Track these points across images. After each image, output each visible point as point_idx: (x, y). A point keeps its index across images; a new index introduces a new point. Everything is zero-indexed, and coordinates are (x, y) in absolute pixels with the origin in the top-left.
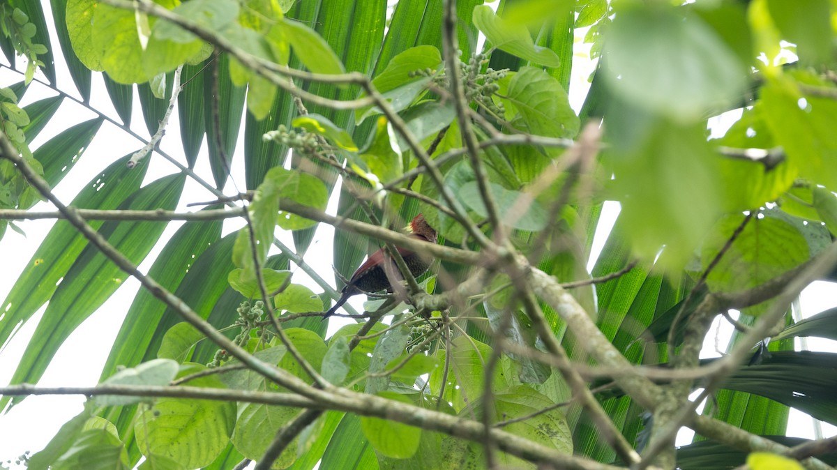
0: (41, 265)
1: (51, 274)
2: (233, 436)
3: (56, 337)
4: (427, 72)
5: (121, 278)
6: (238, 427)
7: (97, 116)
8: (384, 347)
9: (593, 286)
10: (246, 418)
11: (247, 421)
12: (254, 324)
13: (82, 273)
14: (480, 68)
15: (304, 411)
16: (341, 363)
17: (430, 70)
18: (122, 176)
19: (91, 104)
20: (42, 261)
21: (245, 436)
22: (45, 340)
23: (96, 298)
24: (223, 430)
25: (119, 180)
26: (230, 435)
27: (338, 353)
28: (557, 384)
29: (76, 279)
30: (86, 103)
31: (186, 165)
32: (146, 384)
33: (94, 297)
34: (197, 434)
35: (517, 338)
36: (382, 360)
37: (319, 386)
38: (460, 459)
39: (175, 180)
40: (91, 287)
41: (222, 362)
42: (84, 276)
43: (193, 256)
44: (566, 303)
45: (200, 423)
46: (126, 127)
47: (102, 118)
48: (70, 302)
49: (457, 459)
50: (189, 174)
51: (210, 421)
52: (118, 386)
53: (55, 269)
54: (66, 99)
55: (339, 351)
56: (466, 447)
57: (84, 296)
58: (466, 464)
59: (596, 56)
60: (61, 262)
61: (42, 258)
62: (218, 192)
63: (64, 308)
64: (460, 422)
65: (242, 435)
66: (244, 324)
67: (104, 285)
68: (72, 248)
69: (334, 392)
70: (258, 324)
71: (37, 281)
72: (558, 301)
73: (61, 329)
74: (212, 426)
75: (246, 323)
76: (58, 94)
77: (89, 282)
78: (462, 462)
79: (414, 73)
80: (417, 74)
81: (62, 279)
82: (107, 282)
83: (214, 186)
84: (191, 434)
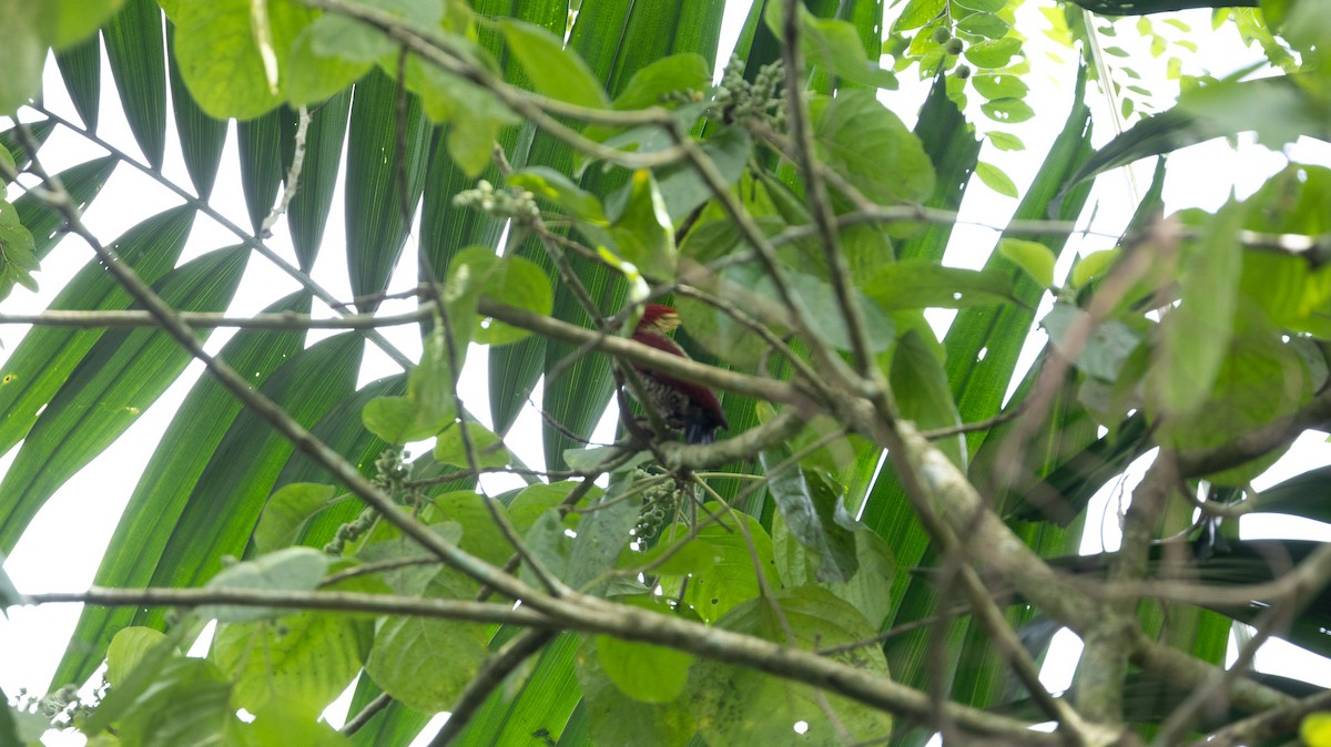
0: (13, 382)
1: (28, 398)
2: (369, 661)
3: (33, 495)
4: (686, 94)
5: (139, 407)
6: (376, 648)
7: (107, 153)
8: (601, 524)
9: (962, 438)
10: (389, 634)
11: (390, 638)
12: (402, 485)
13: (77, 398)
14: (773, 90)
15: (526, 632)
16: (553, 552)
17: (691, 91)
18: (145, 248)
19: (99, 133)
20: (15, 377)
21: (388, 662)
22: (15, 499)
23: (99, 437)
24: (353, 651)
25: (141, 254)
26: (363, 660)
27: (549, 537)
28: (865, 581)
29: (69, 407)
30: (90, 132)
31: (251, 232)
32: (276, 587)
33: (95, 434)
34: (313, 658)
35: (809, 510)
36: (597, 545)
37: (554, 594)
38: (718, 700)
39: (231, 255)
40: (90, 420)
41: (348, 544)
42: (80, 403)
43: (258, 374)
44: (933, 464)
45: (318, 640)
46: (155, 169)
47: (116, 156)
48: (56, 442)
49: (712, 701)
50: (256, 247)
51: (333, 637)
52: (238, 591)
53: (36, 389)
54: (59, 126)
55: (550, 533)
56: (726, 681)
57: (80, 432)
58: (726, 709)
59: (928, 75)
60: (44, 380)
61: (16, 372)
62: (303, 275)
63: (47, 452)
64: (781, 651)
65: (383, 660)
66: (384, 484)
67: (111, 418)
68: (63, 358)
69: (576, 603)
70: (407, 486)
71: (7, 407)
72: (920, 461)
73: (41, 482)
74: (337, 646)
75: (389, 483)
76: (46, 118)
77: (88, 412)
78: (721, 704)
79: (667, 96)
80: (672, 97)
81: (45, 406)
82: (116, 412)
83: (296, 265)
84: (304, 657)
